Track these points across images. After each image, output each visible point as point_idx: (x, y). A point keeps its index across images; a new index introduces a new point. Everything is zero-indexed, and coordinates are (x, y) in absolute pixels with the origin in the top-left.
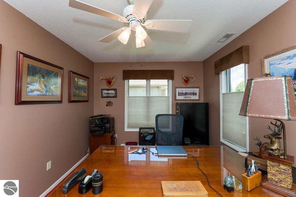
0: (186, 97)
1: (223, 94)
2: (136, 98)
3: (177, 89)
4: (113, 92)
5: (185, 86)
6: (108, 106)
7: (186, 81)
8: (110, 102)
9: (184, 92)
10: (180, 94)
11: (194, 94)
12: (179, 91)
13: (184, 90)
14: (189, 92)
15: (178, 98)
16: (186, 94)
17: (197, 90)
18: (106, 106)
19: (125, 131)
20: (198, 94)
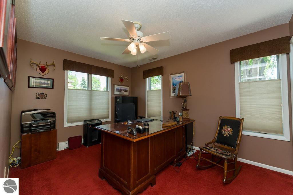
0: (120, 93)
1: (148, 91)
2: (78, 91)
3: (116, 86)
4: (49, 82)
5: (120, 84)
6: (39, 98)
7: (122, 80)
8: (43, 94)
9: (120, 88)
10: (117, 90)
11: (126, 91)
12: (117, 88)
13: (120, 87)
14: (123, 89)
15: (116, 93)
16: (121, 90)
17: (127, 88)
18: (36, 98)
19: (65, 126)
20: (128, 91)
